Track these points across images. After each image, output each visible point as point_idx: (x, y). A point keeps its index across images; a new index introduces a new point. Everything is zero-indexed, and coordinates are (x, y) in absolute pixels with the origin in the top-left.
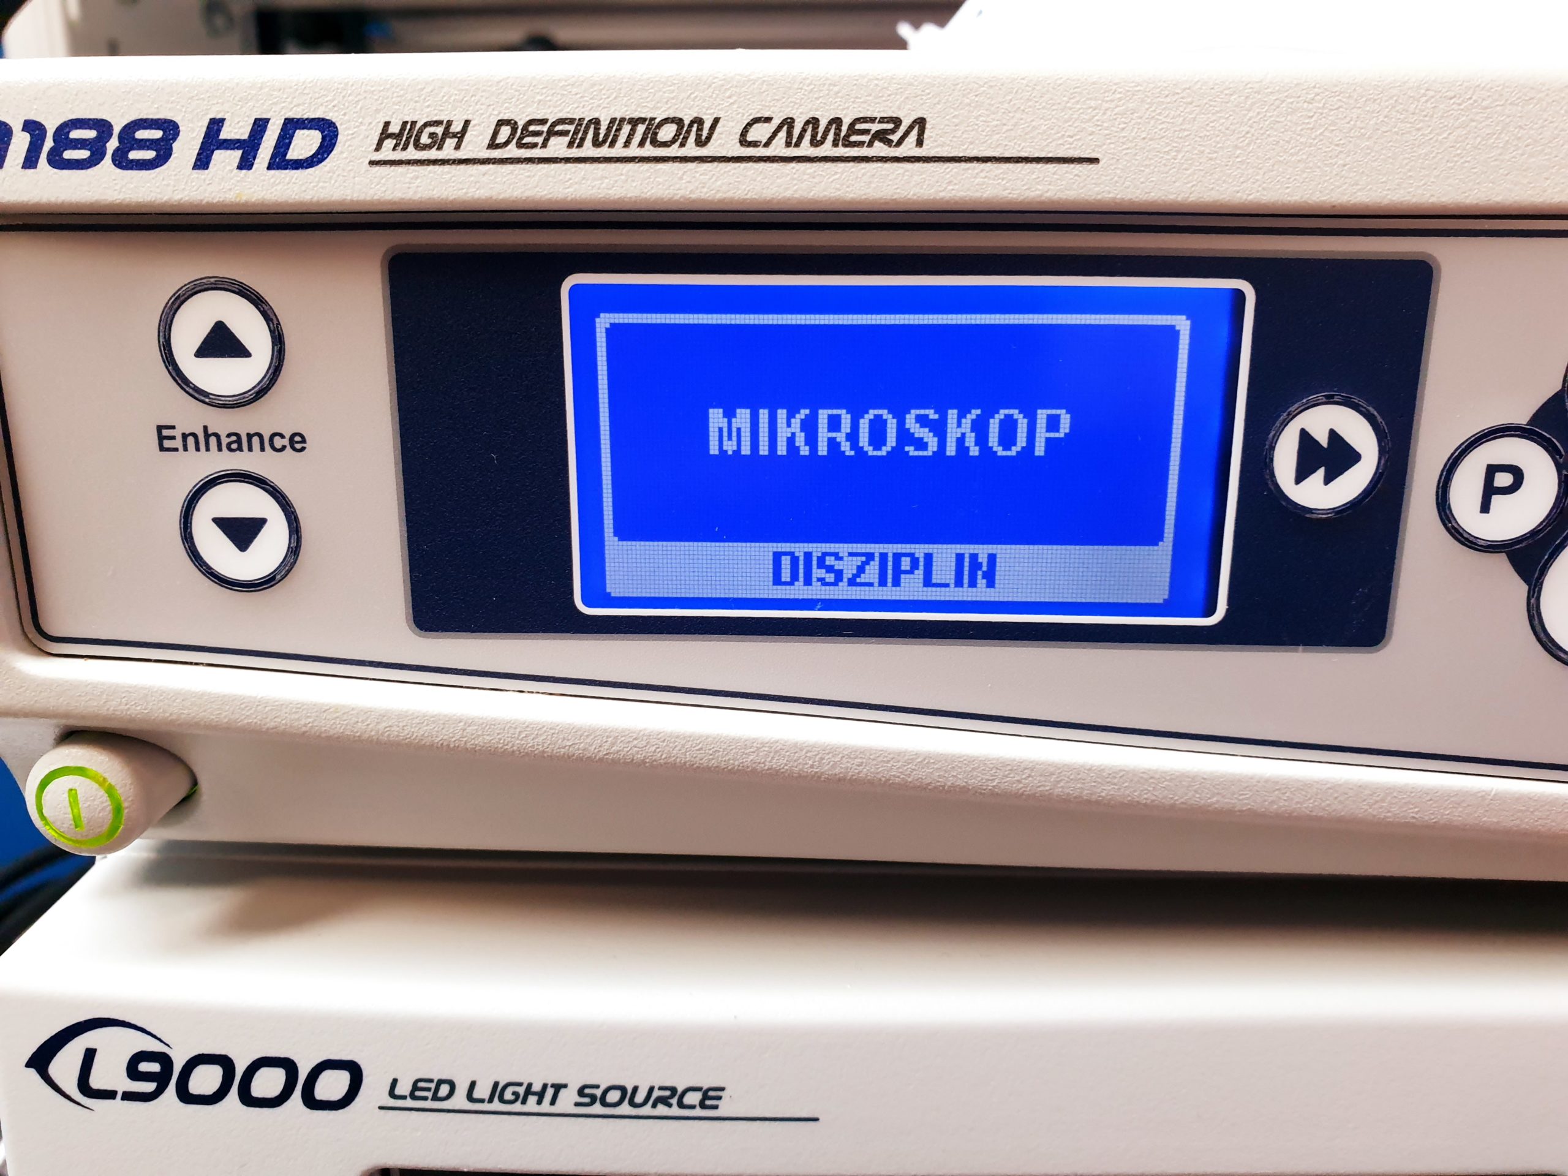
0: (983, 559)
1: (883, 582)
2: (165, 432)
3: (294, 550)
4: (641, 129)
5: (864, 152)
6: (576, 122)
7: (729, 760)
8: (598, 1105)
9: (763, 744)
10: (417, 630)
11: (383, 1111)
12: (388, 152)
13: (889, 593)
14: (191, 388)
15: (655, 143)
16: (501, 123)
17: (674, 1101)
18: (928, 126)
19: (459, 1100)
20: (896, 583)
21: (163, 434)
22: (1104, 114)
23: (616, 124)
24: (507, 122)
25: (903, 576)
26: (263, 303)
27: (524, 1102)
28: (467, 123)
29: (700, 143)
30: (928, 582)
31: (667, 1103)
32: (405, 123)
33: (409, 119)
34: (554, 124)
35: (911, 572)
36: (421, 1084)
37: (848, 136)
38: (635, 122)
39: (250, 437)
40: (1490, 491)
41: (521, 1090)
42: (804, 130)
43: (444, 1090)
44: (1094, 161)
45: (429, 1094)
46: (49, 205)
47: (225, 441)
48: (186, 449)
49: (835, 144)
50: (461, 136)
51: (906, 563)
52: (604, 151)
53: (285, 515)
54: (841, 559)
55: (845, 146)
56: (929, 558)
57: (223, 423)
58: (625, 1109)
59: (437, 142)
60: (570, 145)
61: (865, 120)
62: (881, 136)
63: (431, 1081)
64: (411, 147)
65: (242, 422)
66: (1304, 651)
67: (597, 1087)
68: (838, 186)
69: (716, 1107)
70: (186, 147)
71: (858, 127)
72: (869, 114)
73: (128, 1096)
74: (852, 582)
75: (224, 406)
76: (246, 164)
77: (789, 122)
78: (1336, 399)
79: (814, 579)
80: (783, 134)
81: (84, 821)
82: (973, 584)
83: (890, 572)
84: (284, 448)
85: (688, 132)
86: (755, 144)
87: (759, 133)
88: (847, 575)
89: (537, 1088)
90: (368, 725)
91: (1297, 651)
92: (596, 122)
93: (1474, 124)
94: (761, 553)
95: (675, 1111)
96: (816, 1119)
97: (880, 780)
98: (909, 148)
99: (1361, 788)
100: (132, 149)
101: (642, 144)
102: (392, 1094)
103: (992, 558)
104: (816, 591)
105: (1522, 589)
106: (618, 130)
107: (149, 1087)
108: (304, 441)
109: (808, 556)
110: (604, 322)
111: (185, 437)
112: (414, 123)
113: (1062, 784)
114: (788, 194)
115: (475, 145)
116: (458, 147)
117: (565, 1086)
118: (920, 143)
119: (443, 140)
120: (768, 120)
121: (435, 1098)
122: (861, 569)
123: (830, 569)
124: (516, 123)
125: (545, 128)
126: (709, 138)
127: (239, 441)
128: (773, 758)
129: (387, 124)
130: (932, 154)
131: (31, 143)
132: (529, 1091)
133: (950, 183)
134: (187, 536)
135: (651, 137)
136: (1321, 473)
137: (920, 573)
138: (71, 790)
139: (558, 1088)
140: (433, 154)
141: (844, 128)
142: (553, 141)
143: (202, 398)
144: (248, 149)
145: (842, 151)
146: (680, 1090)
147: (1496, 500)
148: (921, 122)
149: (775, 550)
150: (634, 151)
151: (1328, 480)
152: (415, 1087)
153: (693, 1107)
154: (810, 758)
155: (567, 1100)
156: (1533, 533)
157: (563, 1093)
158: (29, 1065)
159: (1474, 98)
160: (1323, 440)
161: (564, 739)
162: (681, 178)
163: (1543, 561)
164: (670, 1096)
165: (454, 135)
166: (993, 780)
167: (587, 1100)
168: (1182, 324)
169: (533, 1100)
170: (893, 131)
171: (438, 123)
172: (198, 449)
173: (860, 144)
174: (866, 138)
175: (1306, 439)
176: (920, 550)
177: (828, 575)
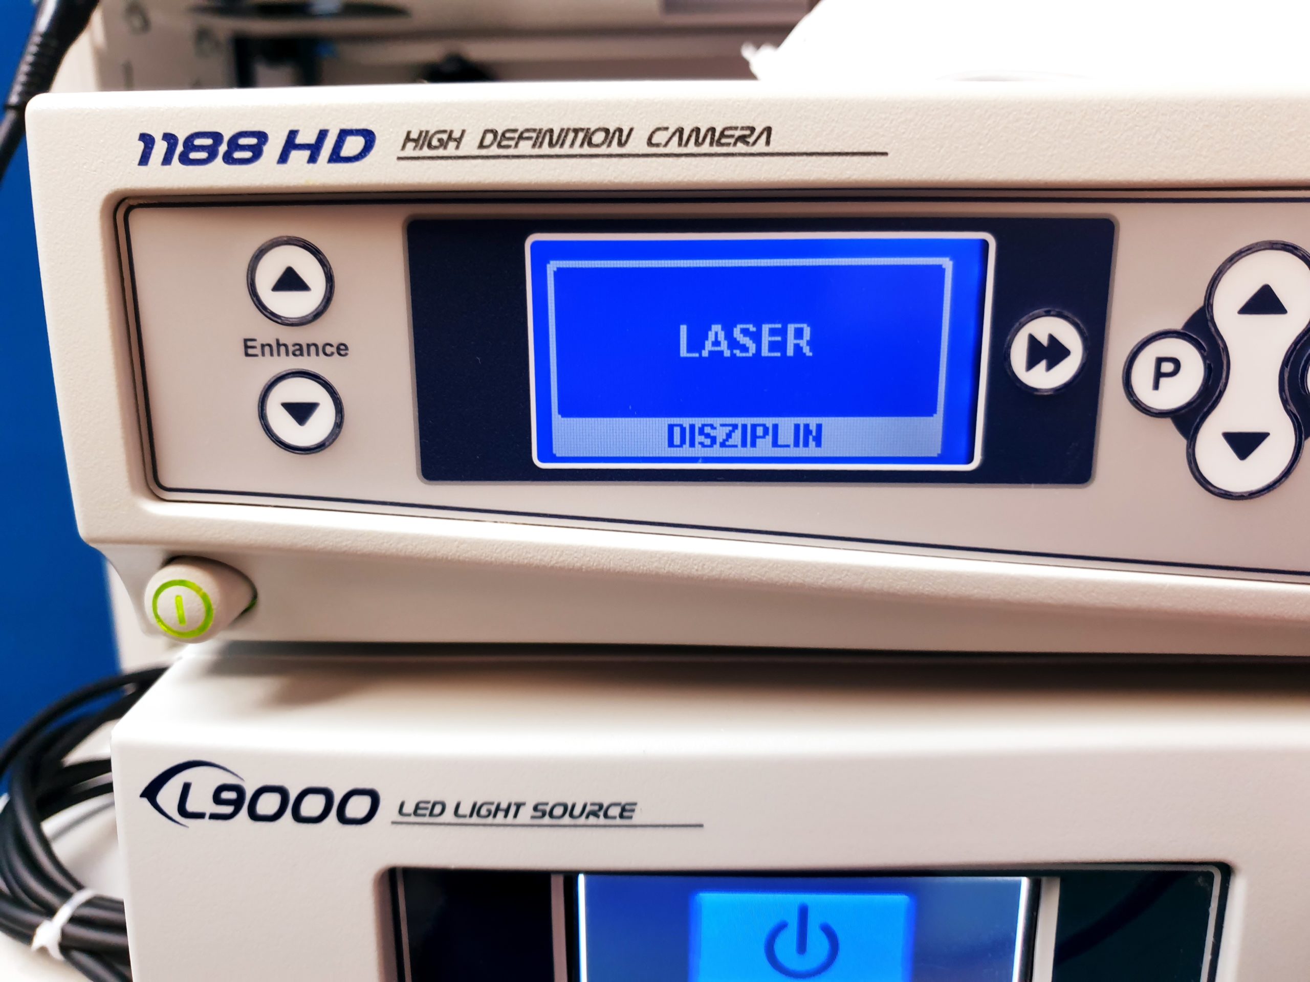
0: (813, 428)
1: (744, 444)
2: (250, 344)
3: (339, 425)
4: (581, 135)
5: (731, 149)
6: (538, 131)
7: (640, 566)
8: (547, 818)
9: (664, 555)
10: (425, 480)
11: (394, 826)
12: (410, 150)
13: (748, 452)
14: (268, 312)
15: (590, 144)
16: (486, 132)
17: (601, 814)
18: (773, 132)
19: (449, 816)
20: (753, 444)
21: (247, 345)
22: (891, 122)
23: (564, 132)
24: (491, 131)
25: (758, 440)
26: (320, 254)
27: (495, 816)
28: (463, 132)
29: (621, 144)
30: (775, 444)
31: (595, 814)
32: (421, 133)
33: (424, 129)
34: (522, 133)
35: (764, 437)
36: (421, 805)
37: (720, 139)
38: (576, 131)
39: (308, 346)
40: (1159, 375)
41: (493, 808)
42: (690, 136)
43: (438, 809)
44: (885, 154)
45: (428, 812)
46: (179, 189)
47: (291, 349)
48: (263, 354)
49: (711, 144)
50: (459, 141)
51: (760, 432)
52: (557, 150)
53: (333, 400)
54: (715, 428)
55: (717, 145)
56: (776, 427)
57: (290, 336)
58: (567, 820)
59: (443, 144)
60: (534, 146)
61: (731, 128)
62: (742, 139)
63: (428, 802)
64: (425, 148)
65: (303, 336)
66: (1035, 488)
67: (547, 804)
68: (713, 173)
69: (631, 817)
70: (273, 149)
71: (727, 133)
72: (734, 125)
73: (214, 816)
74: (723, 445)
75: (292, 325)
76: (313, 159)
77: (681, 131)
78: (1052, 313)
79: (697, 443)
80: (676, 138)
81: (186, 619)
82: (806, 444)
83: (750, 437)
84: (332, 354)
85: (613, 137)
86: (658, 145)
87: (660, 137)
88: (719, 440)
89: (504, 806)
90: (391, 545)
91: (1030, 487)
92: (551, 131)
93: (1137, 128)
94: (660, 424)
95: (602, 820)
96: (701, 826)
97: (744, 579)
98: (761, 146)
99: (1077, 583)
100: (236, 150)
101: (582, 145)
102: (400, 811)
103: (819, 427)
104: (698, 451)
105: (1182, 442)
106: (566, 136)
107: (229, 809)
108: (347, 348)
109: (692, 427)
110: (552, 266)
111: (263, 346)
112: (427, 132)
113: (869, 581)
114: (680, 179)
115: (469, 146)
116: (457, 147)
117: (524, 804)
118: (768, 143)
119: (447, 143)
120: (666, 129)
121: (431, 814)
122: (729, 436)
123: (708, 436)
124: (497, 131)
125: (516, 135)
126: (626, 141)
127: (301, 349)
128: (670, 565)
129: (409, 133)
130: (776, 150)
131: (168, 149)
132: (498, 808)
133: (788, 170)
134: (262, 416)
135: (588, 140)
136: (1043, 364)
137: (769, 438)
138: (177, 596)
139: (519, 806)
140: (441, 152)
141: (717, 134)
142: (522, 144)
143: (276, 319)
144: (314, 150)
145: (716, 149)
146: (605, 806)
147: (1163, 381)
148: (769, 130)
149: (669, 423)
150: (576, 150)
151: (1050, 367)
152: (417, 807)
153: (614, 818)
154: (695, 565)
155: (526, 814)
156: (1189, 404)
157: (522, 810)
158: (142, 795)
159: (1137, 111)
160: (1044, 341)
161: (527, 552)
162: (608, 169)
163: (1196, 423)
164: (599, 810)
165: (455, 140)
166: (822, 579)
167: (539, 814)
168: (947, 264)
169: (501, 815)
170: (750, 136)
171: (444, 131)
172: (272, 355)
173: (728, 144)
174: (732, 141)
175: (1033, 340)
176: (769, 421)
177: (706, 440)
